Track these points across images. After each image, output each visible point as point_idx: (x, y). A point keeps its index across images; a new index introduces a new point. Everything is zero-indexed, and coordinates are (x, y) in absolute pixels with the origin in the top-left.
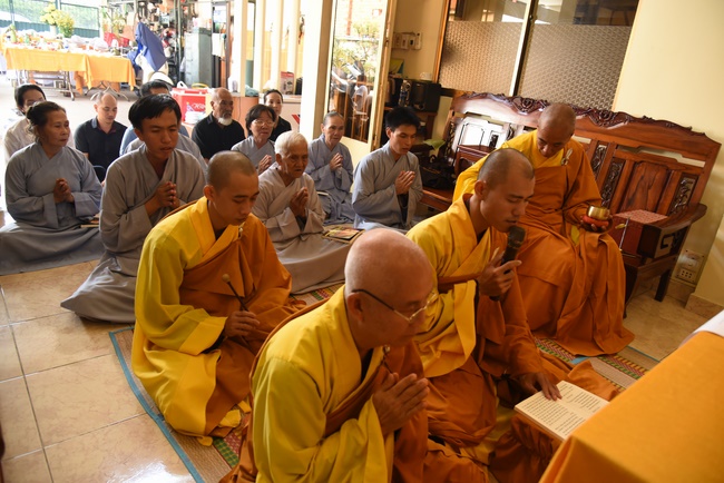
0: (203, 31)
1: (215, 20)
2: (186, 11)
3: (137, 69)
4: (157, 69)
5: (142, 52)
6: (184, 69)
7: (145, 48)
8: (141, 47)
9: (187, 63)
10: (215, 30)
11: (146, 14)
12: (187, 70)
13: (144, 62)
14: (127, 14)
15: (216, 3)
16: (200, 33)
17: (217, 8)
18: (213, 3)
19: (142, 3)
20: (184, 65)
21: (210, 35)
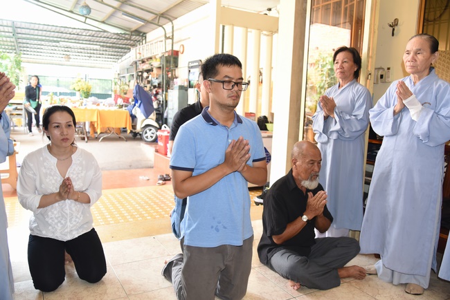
0: (181, 88)
1: (190, 79)
2: (170, 75)
3: (133, 117)
4: (147, 117)
5: (137, 105)
6: (167, 116)
7: (139, 102)
8: (136, 101)
9: (170, 112)
10: (191, 86)
11: (142, 80)
13: (139, 112)
14: (129, 81)
15: (192, 67)
16: (179, 89)
17: (192, 70)
18: (189, 67)
19: (140, 74)
20: (167, 112)
21: (187, 90)
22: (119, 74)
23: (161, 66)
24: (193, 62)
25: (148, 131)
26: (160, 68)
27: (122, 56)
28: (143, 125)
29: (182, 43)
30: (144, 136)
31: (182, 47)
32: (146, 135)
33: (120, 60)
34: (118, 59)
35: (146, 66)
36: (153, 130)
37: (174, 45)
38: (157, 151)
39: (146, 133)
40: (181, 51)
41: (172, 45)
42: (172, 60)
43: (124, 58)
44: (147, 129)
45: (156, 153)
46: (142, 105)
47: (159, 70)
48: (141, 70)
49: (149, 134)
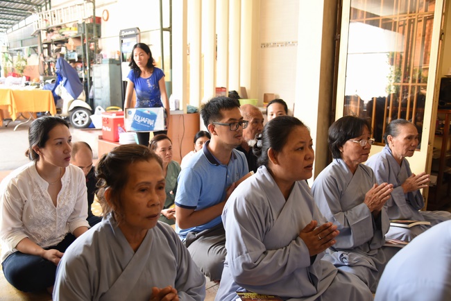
0: (112, 61)
1: (124, 50)
2: (92, 47)
3: (57, 99)
4: (76, 97)
5: (62, 83)
6: (93, 96)
7: (65, 79)
9: (96, 91)
10: (124, 60)
11: (49, 54)
12: (96, 96)
14: (29, 56)
15: (126, 36)
16: (110, 63)
17: (125, 40)
18: (121, 37)
19: (46, 46)
20: (93, 92)
21: (120, 64)
22: (8, 47)
23: (81, 35)
24: (125, 31)
25: (78, 115)
26: (78, 38)
27: (13, 24)
28: (71, 108)
29: (106, 7)
30: (74, 121)
31: (105, 12)
32: (76, 120)
33: (10, 30)
34: (7, 28)
35: (55, 37)
36: (85, 112)
37: (96, 10)
38: (101, 138)
39: (75, 117)
40: (105, 18)
41: (94, 10)
42: (94, 28)
43: (15, 27)
44: (76, 113)
45: (101, 141)
46: (68, 83)
47: (77, 41)
48: (48, 41)
49: (80, 118)
